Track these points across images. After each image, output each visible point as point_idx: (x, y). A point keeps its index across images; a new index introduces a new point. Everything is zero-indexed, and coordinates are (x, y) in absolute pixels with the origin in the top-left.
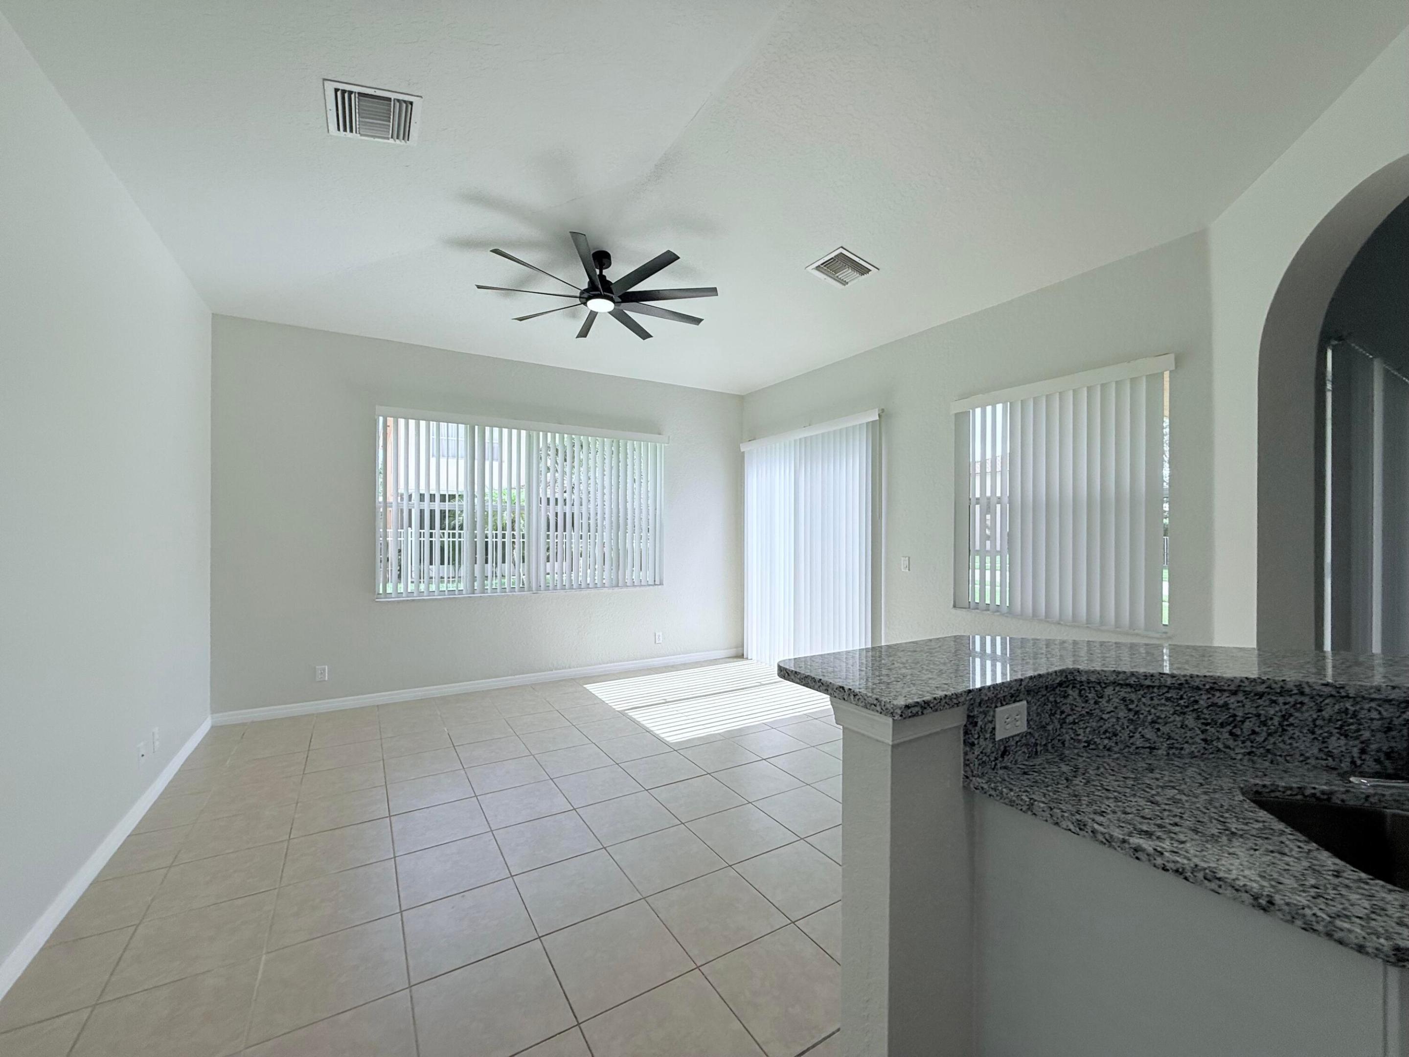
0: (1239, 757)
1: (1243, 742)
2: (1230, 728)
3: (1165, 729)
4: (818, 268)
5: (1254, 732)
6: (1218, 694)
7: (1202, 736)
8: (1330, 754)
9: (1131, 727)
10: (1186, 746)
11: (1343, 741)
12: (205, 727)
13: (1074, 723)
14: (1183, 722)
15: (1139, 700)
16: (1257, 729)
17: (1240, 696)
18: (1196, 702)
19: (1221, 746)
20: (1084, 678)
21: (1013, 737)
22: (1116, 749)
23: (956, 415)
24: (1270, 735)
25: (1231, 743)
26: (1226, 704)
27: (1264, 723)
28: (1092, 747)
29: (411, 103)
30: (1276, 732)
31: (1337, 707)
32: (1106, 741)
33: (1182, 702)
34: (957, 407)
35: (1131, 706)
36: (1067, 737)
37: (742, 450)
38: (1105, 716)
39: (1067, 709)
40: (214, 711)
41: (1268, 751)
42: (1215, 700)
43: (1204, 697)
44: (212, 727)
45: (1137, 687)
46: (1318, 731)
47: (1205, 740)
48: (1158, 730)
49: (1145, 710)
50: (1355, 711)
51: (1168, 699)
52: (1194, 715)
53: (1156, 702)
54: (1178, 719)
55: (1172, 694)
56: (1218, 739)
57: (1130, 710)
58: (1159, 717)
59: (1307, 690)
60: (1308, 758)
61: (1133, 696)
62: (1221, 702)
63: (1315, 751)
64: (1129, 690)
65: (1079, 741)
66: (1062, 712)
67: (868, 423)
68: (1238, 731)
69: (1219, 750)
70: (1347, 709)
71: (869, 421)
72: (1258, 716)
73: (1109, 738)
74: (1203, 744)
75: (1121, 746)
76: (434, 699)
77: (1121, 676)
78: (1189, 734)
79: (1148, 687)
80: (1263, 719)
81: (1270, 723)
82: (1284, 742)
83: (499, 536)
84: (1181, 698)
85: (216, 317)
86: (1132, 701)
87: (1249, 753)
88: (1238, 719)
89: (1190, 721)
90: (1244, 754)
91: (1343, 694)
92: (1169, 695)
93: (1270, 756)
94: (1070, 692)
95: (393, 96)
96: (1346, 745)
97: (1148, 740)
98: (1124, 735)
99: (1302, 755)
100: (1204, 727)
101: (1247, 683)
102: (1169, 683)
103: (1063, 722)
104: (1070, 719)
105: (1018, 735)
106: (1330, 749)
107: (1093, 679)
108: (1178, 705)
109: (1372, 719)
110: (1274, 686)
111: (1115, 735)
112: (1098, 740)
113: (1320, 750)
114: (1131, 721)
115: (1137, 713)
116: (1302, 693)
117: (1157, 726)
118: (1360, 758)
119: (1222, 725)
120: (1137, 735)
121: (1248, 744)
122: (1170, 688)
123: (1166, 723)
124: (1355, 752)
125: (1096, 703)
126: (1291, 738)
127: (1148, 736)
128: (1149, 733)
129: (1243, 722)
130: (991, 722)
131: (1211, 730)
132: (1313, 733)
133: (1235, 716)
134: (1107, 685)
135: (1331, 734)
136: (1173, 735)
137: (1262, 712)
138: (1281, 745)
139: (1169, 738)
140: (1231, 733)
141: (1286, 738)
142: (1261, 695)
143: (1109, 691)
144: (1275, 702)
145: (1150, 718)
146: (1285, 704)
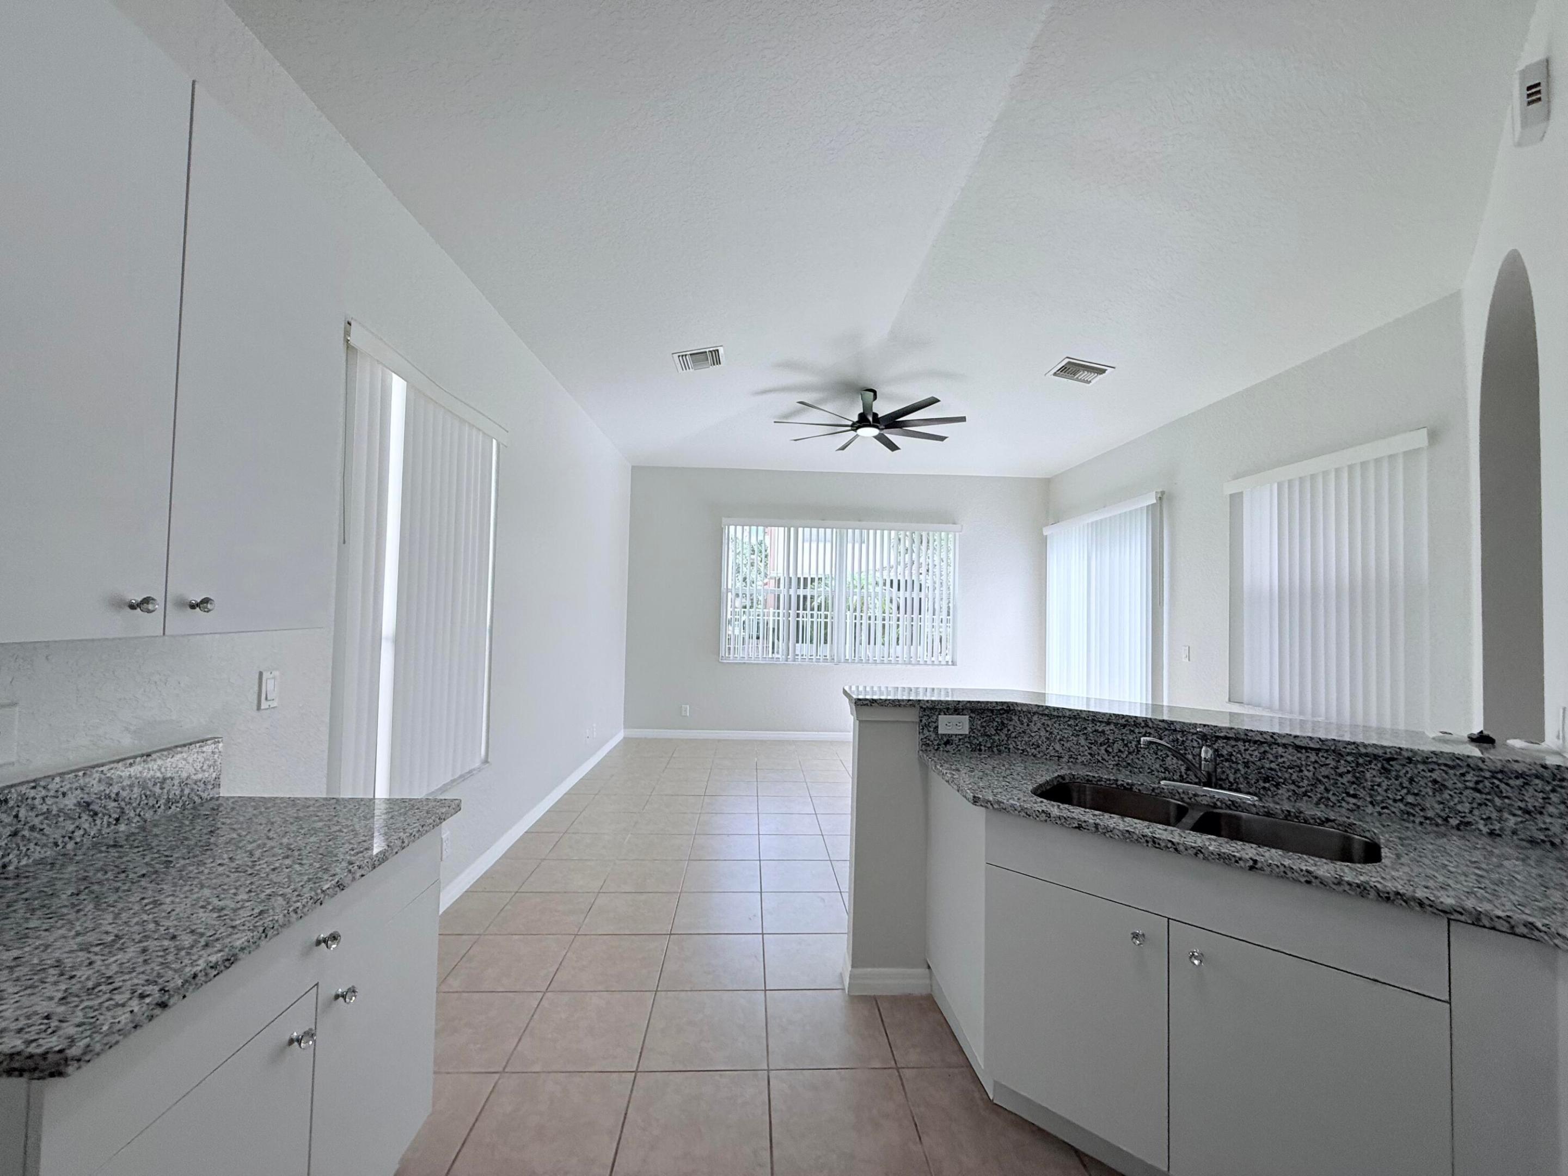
0: (1111, 767)
1: (1113, 757)
2: (1105, 746)
3: (1067, 745)
4: (1055, 374)
5: (1120, 751)
6: (1098, 724)
7: (1089, 751)
8: (1166, 769)
9: (1048, 742)
10: (1079, 757)
11: (1175, 760)
12: (620, 736)
13: (1015, 737)
14: (1078, 741)
15: (1052, 725)
16: (1122, 749)
17: (1112, 727)
18: (1085, 728)
19: (1100, 759)
20: (1019, 709)
21: (956, 735)
22: (1039, 756)
23: (1231, 495)
24: (1130, 753)
25: (1106, 757)
26: (1103, 732)
27: (1126, 745)
28: (1026, 753)
29: (718, 350)
30: (1134, 751)
31: (1171, 737)
32: (1033, 750)
33: (1077, 728)
34: (1231, 488)
35: (1048, 729)
36: (1011, 746)
37: (1045, 534)
38: (1033, 734)
39: (1011, 728)
40: (626, 726)
41: (1129, 764)
42: (1097, 728)
43: (1090, 726)
44: (624, 738)
45: (1050, 716)
46: (1160, 753)
47: (1090, 754)
48: (1063, 745)
49: (1055, 732)
50: (1183, 741)
51: (1069, 725)
52: (1084, 737)
53: (1062, 726)
54: (1075, 739)
55: (1072, 722)
56: (1099, 754)
57: (1047, 731)
58: (1064, 737)
59: (1150, 724)
60: (1153, 771)
61: (1049, 723)
62: (1100, 730)
63: (1158, 766)
64: (1046, 718)
65: (1018, 749)
66: (1009, 730)
67: (1148, 507)
68: (1110, 750)
69: (1099, 761)
70: (1178, 739)
71: (1150, 503)
72: (1123, 740)
73: (1035, 749)
74: (1089, 757)
75: (1042, 754)
76: (756, 741)
77: (1041, 709)
78: (1081, 749)
79: (1058, 717)
80: (1126, 742)
81: (1129, 745)
82: (1138, 759)
83: (858, 618)
84: (1077, 725)
85: (633, 467)
86: (1048, 725)
87: (1117, 765)
88: (1111, 741)
89: (1083, 742)
90: (1114, 765)
91: (1173, 728)
92: (1069, 723)
93: (1129, 768)
94: (1013, 717)
95: (707, 350)
96: (1177, 763)
97: (1057, 751)
98: (1044, 747)
99: (1149, 768)
100: (1090, 746)
101: (1114, 717)
102: (1067, 715)
103: (1009, 737)
104: (1013, 735)
105: (961, 735)
106: (1167, 765)
107: (1024, 710)
108: (1075, 730)
109: (1194, 747)
110: (1130, 720)
111: (1039, 747)
112: (1028, 750)
113: (1161, 766)
114: (1048, 739)
115: (1051, 733)
116: (1147, 726)
117: (1062, 742)
118: (1186, 773)
119: (1101, 745)
120: (1051, 748)
121: (1116, 758)
122: (1070, 718)
123: (1068, 741)
124: (1183, 769)
125: (1028, 725)
126: (1143, 756)
127: (1057, 749)
128: (1058, 747)
129: (1114, 743)
130: (935, 722)
131: (1094, 748)
132: (1156, 754)
133: (1108, 739)
134: (1034, 713)
135: (1168, 756)
136: (1072, 749)
137: (1125, 738)
138: (1137, 761)
139: (1070, 750)
140: (1106, 751)
141: (1139, 756)
142: (1124, 726)
143: (1035, 718)
144: (1133, 731)
145: (1058, 737)
146: (1139, 733)
